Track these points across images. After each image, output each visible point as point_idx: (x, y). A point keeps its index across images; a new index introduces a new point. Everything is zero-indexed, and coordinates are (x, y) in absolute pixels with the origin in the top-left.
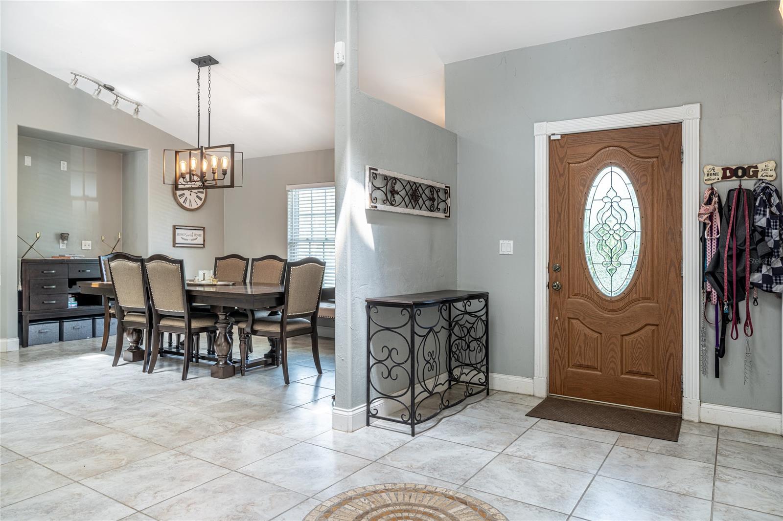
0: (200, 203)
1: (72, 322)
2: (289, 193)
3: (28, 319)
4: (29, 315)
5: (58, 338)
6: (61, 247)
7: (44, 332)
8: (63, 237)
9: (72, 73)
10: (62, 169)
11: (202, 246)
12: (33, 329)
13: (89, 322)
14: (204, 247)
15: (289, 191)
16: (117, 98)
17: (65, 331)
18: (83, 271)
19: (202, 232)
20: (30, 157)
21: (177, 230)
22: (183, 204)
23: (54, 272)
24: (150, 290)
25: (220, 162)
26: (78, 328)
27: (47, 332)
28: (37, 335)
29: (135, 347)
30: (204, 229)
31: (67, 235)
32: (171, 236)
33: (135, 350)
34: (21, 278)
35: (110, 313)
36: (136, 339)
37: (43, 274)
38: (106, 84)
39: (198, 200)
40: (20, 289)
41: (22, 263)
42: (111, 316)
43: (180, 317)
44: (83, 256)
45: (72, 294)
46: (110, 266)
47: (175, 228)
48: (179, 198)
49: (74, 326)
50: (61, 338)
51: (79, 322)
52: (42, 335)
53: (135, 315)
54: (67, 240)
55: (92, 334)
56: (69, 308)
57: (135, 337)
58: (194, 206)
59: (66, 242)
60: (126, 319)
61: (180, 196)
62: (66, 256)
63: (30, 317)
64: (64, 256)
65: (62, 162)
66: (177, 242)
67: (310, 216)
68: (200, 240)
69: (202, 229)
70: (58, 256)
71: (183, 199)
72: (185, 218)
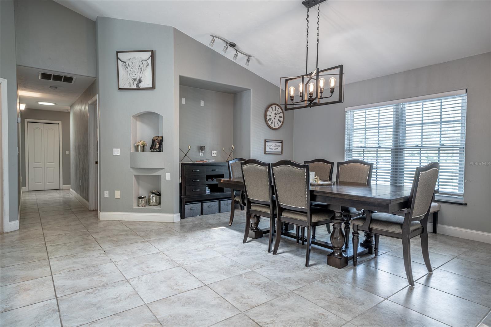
0: (280, 124)
1: (207, 203)
2: (347, 113)
3: (185, 201)
4: (185, 198)
5: (200, 213)
6: (201, 155)
7: (193, 209)
8: (202, 148)
9: (211, 36)
10: (201, 105)
11: (281, 153)
12: (187, 207)
13: (217, 203)
14: (282, 154)
15: (347, 112)
16: (237, 52)
17: (204, 208)
18: (214, 170)
19: (281, 143)
20: (184, 99)
21: (267, 143)
22: (270, 125)
23: (198, 171)
24: (276, 188)
25: (327, 83)
26: (211, 207)
27: (194, 209)
28: (189, 211)
29: (255, 228)
30: (282, 142)
31: (204, 147)
32: (263, 147)
33: (255, 231)
34: (181, 175)
35: (235, 200)
36: (256, 222)
37: (192, 172)
38: (231, 42)
39: (279, 123)
40: (181, 182)
41: (181, 165)
42: (236, 202)
43: (304, 213)
44: (214, 160)
45: (207, 185)
46: (242, 169)
47: (266, 141)
48: (268, 121)
49: (209, 205)
50: (202, 213)
51: (211, 203)
52: (192, 211)
53: (260, 206)
54: (204, 150)
55: (218, 210)
56: (206, 194)
57: (255, 221)
58: (277, 127)
59: (203, 151)
60: (253, 208)
61: (269, 120)
62: (205, 160)
63: (186, 199)
64: (203, 161)
65: (201, 101)
66: (267, 150)
67: (377, 129)
68: (279, 150)
69: (281, 142)
70: (199, 160)
71: (271, 121)
72: (272, 135)
